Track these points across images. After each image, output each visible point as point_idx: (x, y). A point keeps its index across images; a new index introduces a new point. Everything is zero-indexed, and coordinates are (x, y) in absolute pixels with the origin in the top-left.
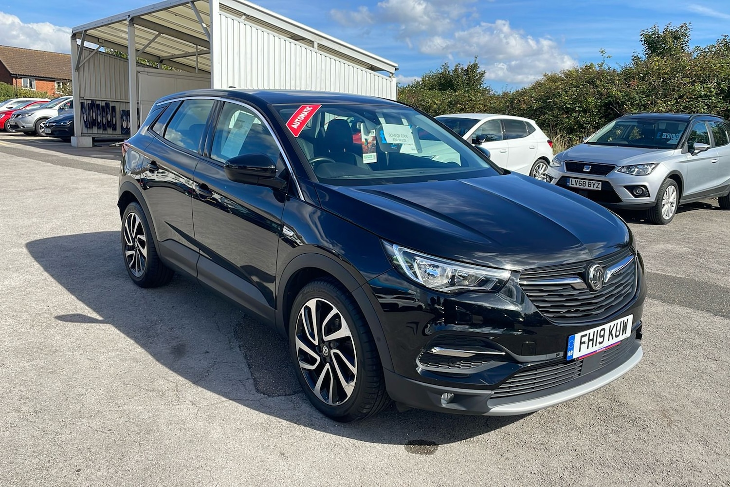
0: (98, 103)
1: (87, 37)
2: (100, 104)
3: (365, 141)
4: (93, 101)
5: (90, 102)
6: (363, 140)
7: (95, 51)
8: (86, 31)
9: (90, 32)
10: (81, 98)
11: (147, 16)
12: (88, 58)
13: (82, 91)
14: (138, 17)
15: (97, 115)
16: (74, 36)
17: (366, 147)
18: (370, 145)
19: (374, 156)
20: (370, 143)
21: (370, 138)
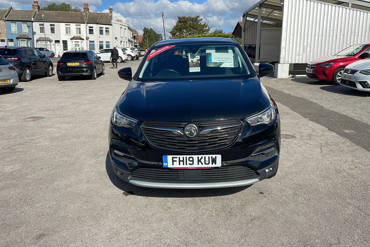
0: (252, 46)
1: (248, 15)
2: (246, 46)
4: (250, 45)
5: (249, 46)
6: (190, 61)
7: (253, 22)
8: (247, 13)
9: (249, 13)
10: (245, 44)
11: (266, 2)
12: (250, 25)
13: (246, 41)
14: (263, 3)
15: (251, 52)
16: (244, 16)
17: (192, 64)
18: (195, 63)
19: (198, 69)
20: (195, 62)
21: (195, 60)
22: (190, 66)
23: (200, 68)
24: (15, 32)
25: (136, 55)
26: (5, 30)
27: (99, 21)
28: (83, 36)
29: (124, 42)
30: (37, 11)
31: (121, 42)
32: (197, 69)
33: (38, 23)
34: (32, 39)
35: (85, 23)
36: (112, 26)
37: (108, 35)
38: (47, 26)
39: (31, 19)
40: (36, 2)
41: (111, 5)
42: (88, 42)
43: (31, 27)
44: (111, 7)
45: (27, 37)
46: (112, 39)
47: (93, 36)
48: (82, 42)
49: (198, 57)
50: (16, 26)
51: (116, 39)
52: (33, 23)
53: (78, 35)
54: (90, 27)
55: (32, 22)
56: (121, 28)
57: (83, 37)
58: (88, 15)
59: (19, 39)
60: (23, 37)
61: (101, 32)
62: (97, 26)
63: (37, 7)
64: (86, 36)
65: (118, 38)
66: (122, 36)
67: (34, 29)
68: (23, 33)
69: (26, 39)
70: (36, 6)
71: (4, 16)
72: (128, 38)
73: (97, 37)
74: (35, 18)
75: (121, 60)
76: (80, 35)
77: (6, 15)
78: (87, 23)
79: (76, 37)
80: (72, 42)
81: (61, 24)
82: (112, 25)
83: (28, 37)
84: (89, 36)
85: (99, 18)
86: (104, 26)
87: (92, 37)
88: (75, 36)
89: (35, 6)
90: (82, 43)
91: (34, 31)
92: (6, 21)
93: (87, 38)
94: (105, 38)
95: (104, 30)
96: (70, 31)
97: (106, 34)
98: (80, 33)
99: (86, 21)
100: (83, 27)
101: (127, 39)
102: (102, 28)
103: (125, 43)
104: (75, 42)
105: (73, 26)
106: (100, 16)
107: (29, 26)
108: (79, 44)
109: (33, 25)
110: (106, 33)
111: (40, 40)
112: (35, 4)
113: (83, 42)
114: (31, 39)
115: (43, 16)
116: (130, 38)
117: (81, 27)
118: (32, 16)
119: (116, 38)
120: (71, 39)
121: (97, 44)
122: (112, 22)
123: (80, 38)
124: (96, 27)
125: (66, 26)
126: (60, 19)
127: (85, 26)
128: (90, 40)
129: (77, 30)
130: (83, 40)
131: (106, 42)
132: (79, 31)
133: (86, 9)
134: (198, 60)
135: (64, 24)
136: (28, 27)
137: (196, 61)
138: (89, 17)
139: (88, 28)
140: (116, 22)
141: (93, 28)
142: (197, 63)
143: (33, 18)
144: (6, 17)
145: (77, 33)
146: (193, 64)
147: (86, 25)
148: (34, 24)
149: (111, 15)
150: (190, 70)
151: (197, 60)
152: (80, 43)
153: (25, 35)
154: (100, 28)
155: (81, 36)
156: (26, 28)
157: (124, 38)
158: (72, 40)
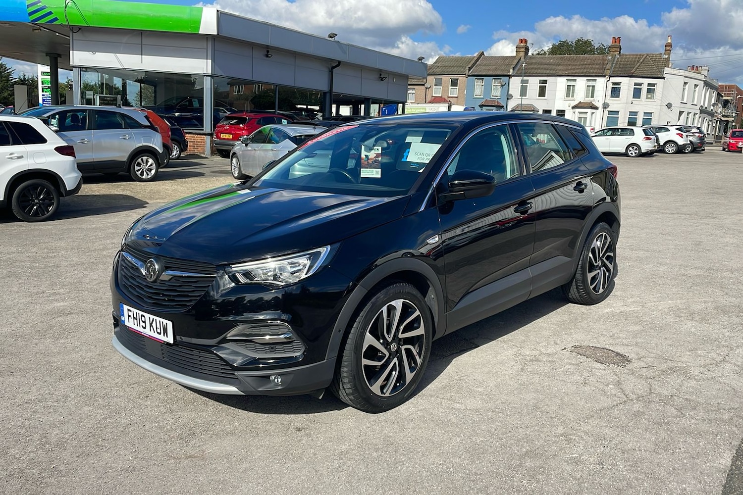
3: (365, 157)
6: (363, 156)
17: (366, 162)
18: (371, 161)
19: (376, 172)
20: (371, 159)
21: (372, 155)
22: (363, 165)
23: (380, 170)
24: (480, 96)
25: (689, 142)
26: (465, 93)
27: (636, 70)
28: (597, 102)
29: (689, 113)
30: (523, 58)
31: (681, 113)
32: (374, 172)
33: (519, 79)
34: (505, 107)
35: (605, 76)
36: (663, 80)
37: (651, 99)
38: (534, 83)
39: (509, 72)
40: (523, 42)
41: (670, 37)
42: (606, 113)
43: (506, 86)
44: (669, 41)
45: (496, 104)
46: (659, 107)
47: (619, 102)
48: (593, 113)
49: (378, 149)
50: (483, 84)
51: (669, 108)
52: (511, 79)
53: (589, 99)
54: (614, 84)
55: (510, 77)
56: (686, 83)
57: (596, 104)
58: (616, 59)
59: (484, 108)
60: (490, 104)
61: (637, 93)
62: (629, 82)
63: (523, 50)
64: (604, 102)
65: (673, 105)
66: (685, 101)
67: (510, 89)
68: (492, 97)
69: (495, 108)
70: (523, 48)
71: (467, 68)
72: (702, 104)
73: (627, 103)
74: (516, 69)
75: (637, 152)
76: (592, 99)
77: (470, 66)
78: (610, 76)
79: (584, 104)
80: (574, 112)
81: (559, 79)
82: (664, 78)
83: (498, 105)
84: (609, 100)
85: (638, 64)
86: (646, 81)
87: (615, 104)
88: (582, 102)
89: (520, 48)
90: (594, 115)
91: (510, 93)
92: (469, 76)
93: (605, 106)
94: (642, 106)
95: (644, 88)
96: (573, 92)
97: (647, 98)
98: (592, 97)
99: (608, 72)
100: (601, 84)
101: (698, 107)
102: (640, 84)
103: (690, 115)
104: (580, 113)
105: (581, 83)
106: (641, 61)
107: (503, 84)
108: (586, 118)
109: (511, 83)
110: (647, 96)
111: (517, 109)
112: (522, 44)
113: (596, 114)
114: (503, 106)
115: (523, 66)
116: (706, 105)
117: (596, 83)
118: (512, 67)
119: (669, 106)
120: (573, 108)
121: (625, 118)
122: (665, 72)
123: (591, 105)
124: (627, 84)
125: (569, 82)
126: (560, 69)
127: (606, 81)
128: (610, 109)
129: (588, 90)
130: (597, 108)
131: (645, 113)
132: (592, 91)
133: (615, 47)
134: (378, 156)
135: (564, 79)
136: (502, 86)
137: (373, 157)
138: (616, 64)
139: (610, 86)
140: (675, 72)
141: (620, 85)
142: (376, 161)
143: (511, 70)
144: (469, 70)
145: (587, 97)
146: (368, 163)
147: (608, 79)
148: (513, 80)
149: (667, 56)
150: (361, 173)
151: (375, 155)
152: (588, 116)
153: (494, 101)
154: (636, 84)
155: (593, 102)
156: (499, 87)
157: (689, 105)
158: (574, 110)
